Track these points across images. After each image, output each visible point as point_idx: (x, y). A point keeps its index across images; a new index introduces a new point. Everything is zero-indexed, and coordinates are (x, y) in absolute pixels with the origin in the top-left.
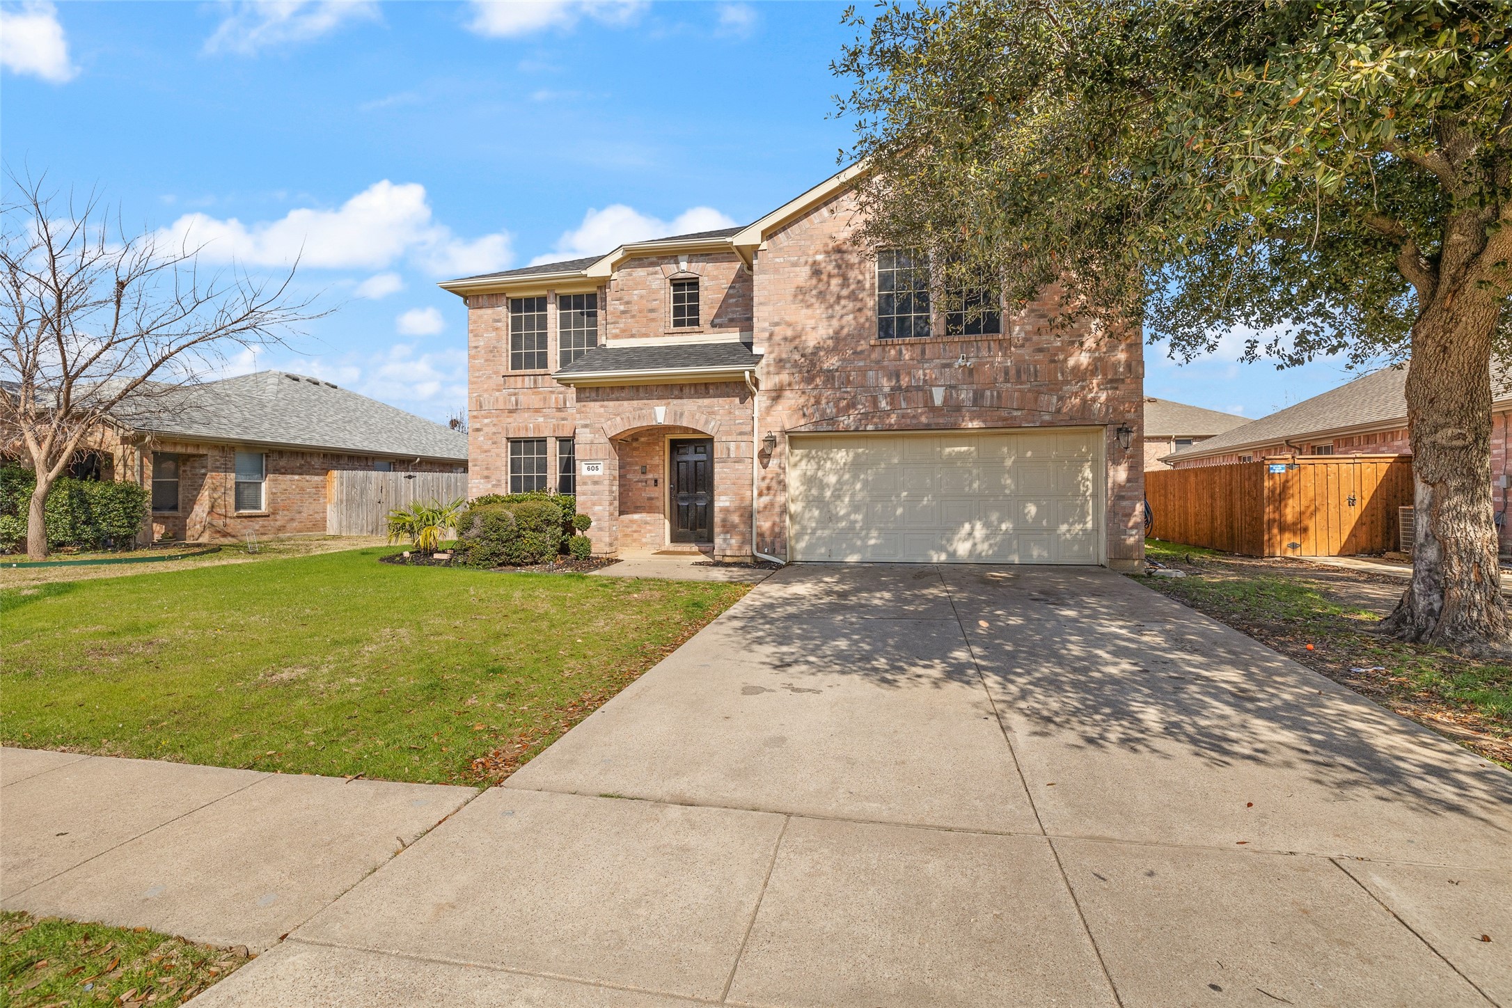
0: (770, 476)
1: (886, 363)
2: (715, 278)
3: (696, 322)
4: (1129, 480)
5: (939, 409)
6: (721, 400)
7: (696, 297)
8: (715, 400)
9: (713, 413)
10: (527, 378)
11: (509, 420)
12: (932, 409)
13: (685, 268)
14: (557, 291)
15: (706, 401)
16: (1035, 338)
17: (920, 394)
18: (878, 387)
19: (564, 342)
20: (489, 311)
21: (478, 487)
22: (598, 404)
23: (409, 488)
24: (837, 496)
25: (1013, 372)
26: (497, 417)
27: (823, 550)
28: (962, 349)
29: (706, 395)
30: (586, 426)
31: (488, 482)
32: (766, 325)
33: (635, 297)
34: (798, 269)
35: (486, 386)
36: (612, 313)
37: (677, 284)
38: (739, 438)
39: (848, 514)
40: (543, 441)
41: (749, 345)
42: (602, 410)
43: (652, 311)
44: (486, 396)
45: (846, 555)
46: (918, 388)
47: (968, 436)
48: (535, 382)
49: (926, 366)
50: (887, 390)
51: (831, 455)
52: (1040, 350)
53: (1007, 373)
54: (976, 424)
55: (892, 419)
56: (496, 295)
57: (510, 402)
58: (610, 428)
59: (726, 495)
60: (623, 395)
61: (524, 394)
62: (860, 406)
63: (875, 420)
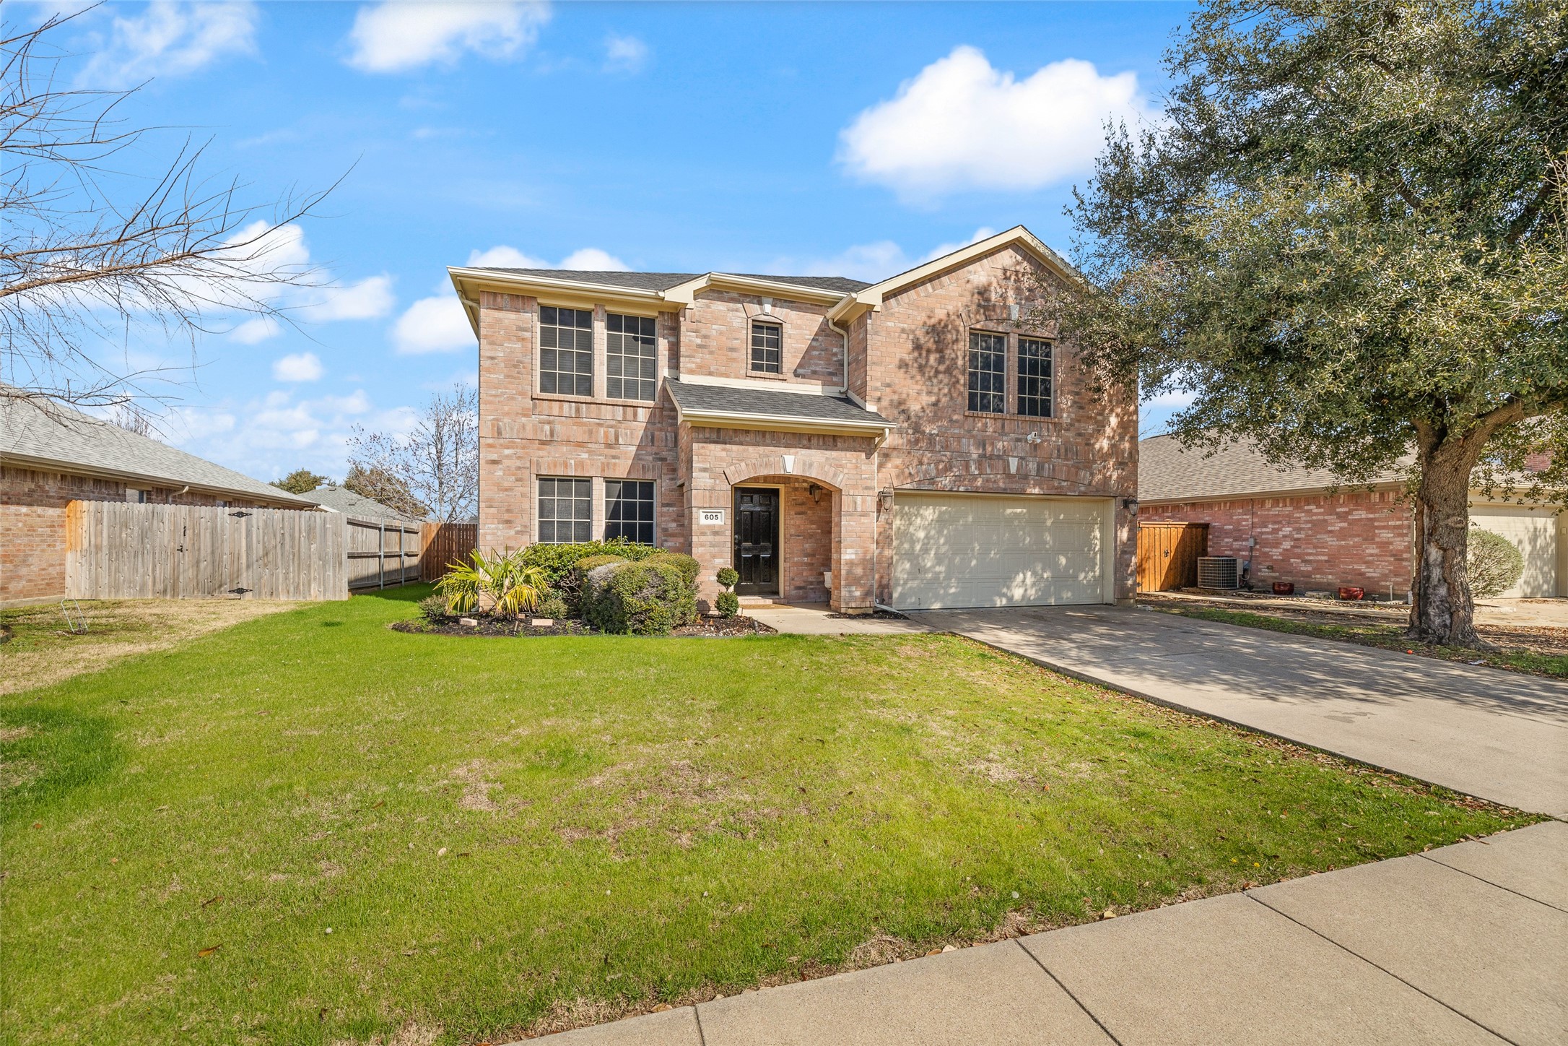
1: (975, 433)
2: (799, 327)
3: (777, 369)
4: (1129, 539)
5: (1014, 476)
6: (849, 454)
7: (777, 343)
8: (843, 453)
9: (841, 466)
10: (566, 405)
11: (541, 453)
12: (1008, 475)
13: (769, 311)
14: (607, 308)
15: (834, 454)
16: (1077, 424)
17: (1001, 462)
18: (969, 453)
19: (613, 368)
20: (513, 316)
21: (493, 534)
22: (719, 446)
24: (925, 550)
25: (1062, 451)
26: (524, 448)
27: (913, 600)
28: (1029, 427)
29: (834, 447)
30: (705, 470)
31: (510, 528)
32: (879, 384)
33: (714, 332)
35: (506, 408)
37: (758, 326)
38: (866, 492)
39: (933, 566)
40: (585, 482)
42: (724, 454)
43: (732, 350)
44: (506, 420)
45: (932, 603)
46: (999, 457)
47: (1028, 500)
48: (578, 410)
49: (1005, 438)
50: (975, 456)
51: (921, 512)
52: (1080, 435)
53: (1059, 451)
54: (1036, 491)
55: (979, 482)
56: (523, 297)
57: (542, 431)
58: (734, 475)
59: (852, 547)
60: (748, 439)
61: (561, 423)
62: (955, 470)
63: (966, 482)
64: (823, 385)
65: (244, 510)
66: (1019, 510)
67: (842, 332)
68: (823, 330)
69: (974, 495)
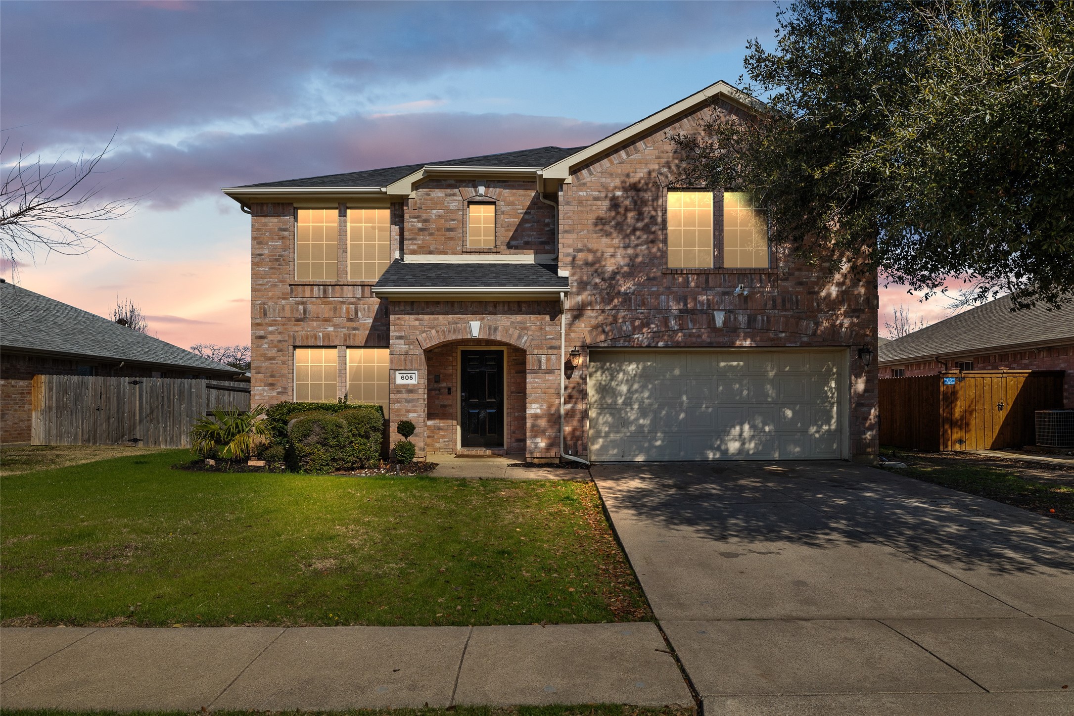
0: (572, 385)
1: (675, 289)
2: (512, 203)
3: (492, 244)
4: (866, 390)
5: (720, 330)
6: (533, 317)
7: (492, 220)
8: (528, 317)
9: (526, 328)
10: (316, 288)
11: (296, 328)
12: (714, 329)
13: (482, 193)
15: (519, 318)
16: (797, 273)
17: (705, 316)
18: (668, 309)
19: (355, 254)
20: (275, 220)
21: (261, 394)
22: (412, 317)
23: (134, 394)
24: (628, 403)
25: (779, 301)
26: (283, 325)
27: (615, 451)
28: (739, 280)
29: (519, 312)
30: (400, 338)
31: (273, 390)
32: (571, 251)
33: (434, 217)
34: (599, 203)
35: (270, 294)
36: (409, 230)
38: (550, 351)
39: (637, 419)
41: (554, 269)
42: (417, 323)
43: (450, 230)
44: (271, 303)
45: (636, 456)
46: (702, 312)
47: (741, 352)
48: (325, 292)
49: (709, 293)
50: (676, 312)
51: (624, 367)
52: (801, 284)
53: (774, 302)
54: (748, 343)
55: (680, 337)
56: (283, 204)
57: (297, 310)
58: (425, 341)
59: (536, 402)
60: (438, 309)
61: (312, 303)
62: (653, 326)
63: (666, 338)
64: (535, 254)
65: (137, 379)
66: (735, 364)
67: (552, 203)
68: (534, 204)
69: (676, 350)
